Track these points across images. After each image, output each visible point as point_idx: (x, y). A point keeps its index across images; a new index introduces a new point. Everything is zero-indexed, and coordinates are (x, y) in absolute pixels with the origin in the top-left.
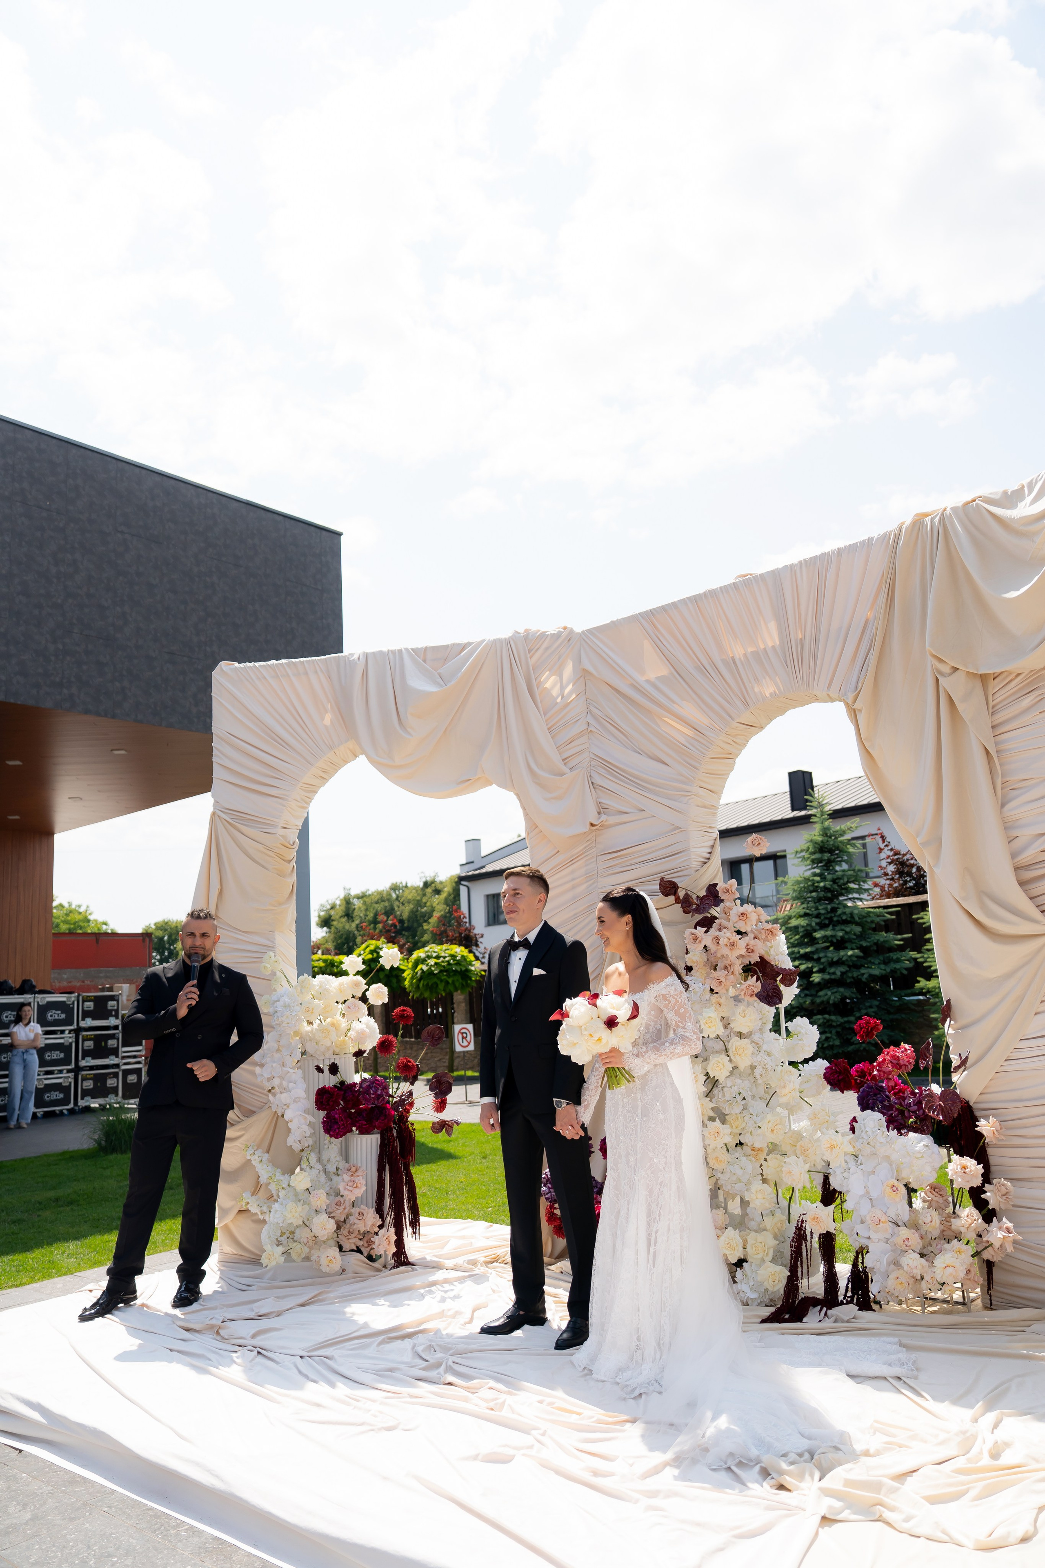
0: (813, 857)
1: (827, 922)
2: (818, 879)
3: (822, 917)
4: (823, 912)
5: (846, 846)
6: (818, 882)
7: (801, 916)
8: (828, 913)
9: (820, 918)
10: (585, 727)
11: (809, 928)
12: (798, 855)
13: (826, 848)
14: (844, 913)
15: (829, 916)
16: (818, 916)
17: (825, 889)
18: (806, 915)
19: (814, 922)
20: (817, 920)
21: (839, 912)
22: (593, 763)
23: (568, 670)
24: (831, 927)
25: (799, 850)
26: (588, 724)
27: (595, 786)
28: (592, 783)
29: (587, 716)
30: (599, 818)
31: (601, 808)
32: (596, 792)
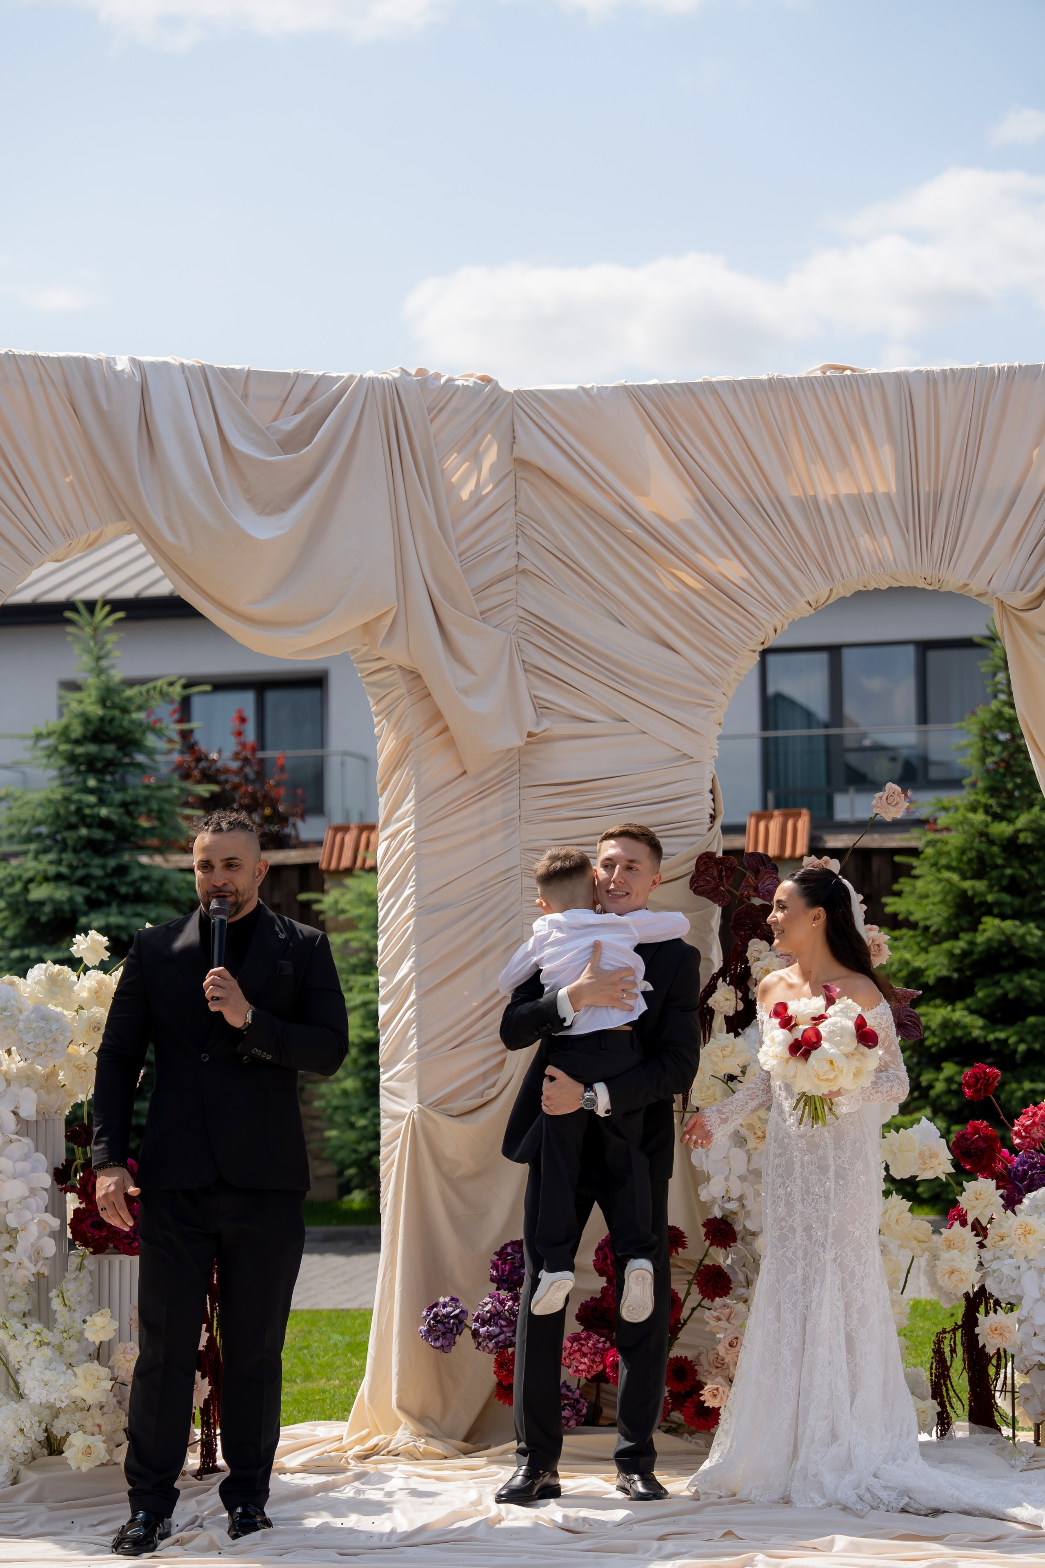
0: (80, 750)
1: (102, 896)
2: (92, 799)
3: (94, 885)
4: (98, 872)
5: (144, 733)
6: (90, 806)
7: (47, 879)
8: (107, 875)
9: (88, 886)
10: (513, 562)
11: (67, 908)
12: (44, 743)
13: (107, 734)
14: (145, 879)
15: (107, 882)
16: (83, 882)
17: (105, 824)
18: (59, 878)
19: (79, 894)
20: (86, 891)
21: (136, 874)
22: (522, 627)
23: (491, 457)
24: (114, 908)
25: (44, 731)
26: (519, 557)
27: (527, 667)
28: (523, 661)
29: (517, 543)
30: (538, 724)
31: (537, 706)
32: (527, 677)
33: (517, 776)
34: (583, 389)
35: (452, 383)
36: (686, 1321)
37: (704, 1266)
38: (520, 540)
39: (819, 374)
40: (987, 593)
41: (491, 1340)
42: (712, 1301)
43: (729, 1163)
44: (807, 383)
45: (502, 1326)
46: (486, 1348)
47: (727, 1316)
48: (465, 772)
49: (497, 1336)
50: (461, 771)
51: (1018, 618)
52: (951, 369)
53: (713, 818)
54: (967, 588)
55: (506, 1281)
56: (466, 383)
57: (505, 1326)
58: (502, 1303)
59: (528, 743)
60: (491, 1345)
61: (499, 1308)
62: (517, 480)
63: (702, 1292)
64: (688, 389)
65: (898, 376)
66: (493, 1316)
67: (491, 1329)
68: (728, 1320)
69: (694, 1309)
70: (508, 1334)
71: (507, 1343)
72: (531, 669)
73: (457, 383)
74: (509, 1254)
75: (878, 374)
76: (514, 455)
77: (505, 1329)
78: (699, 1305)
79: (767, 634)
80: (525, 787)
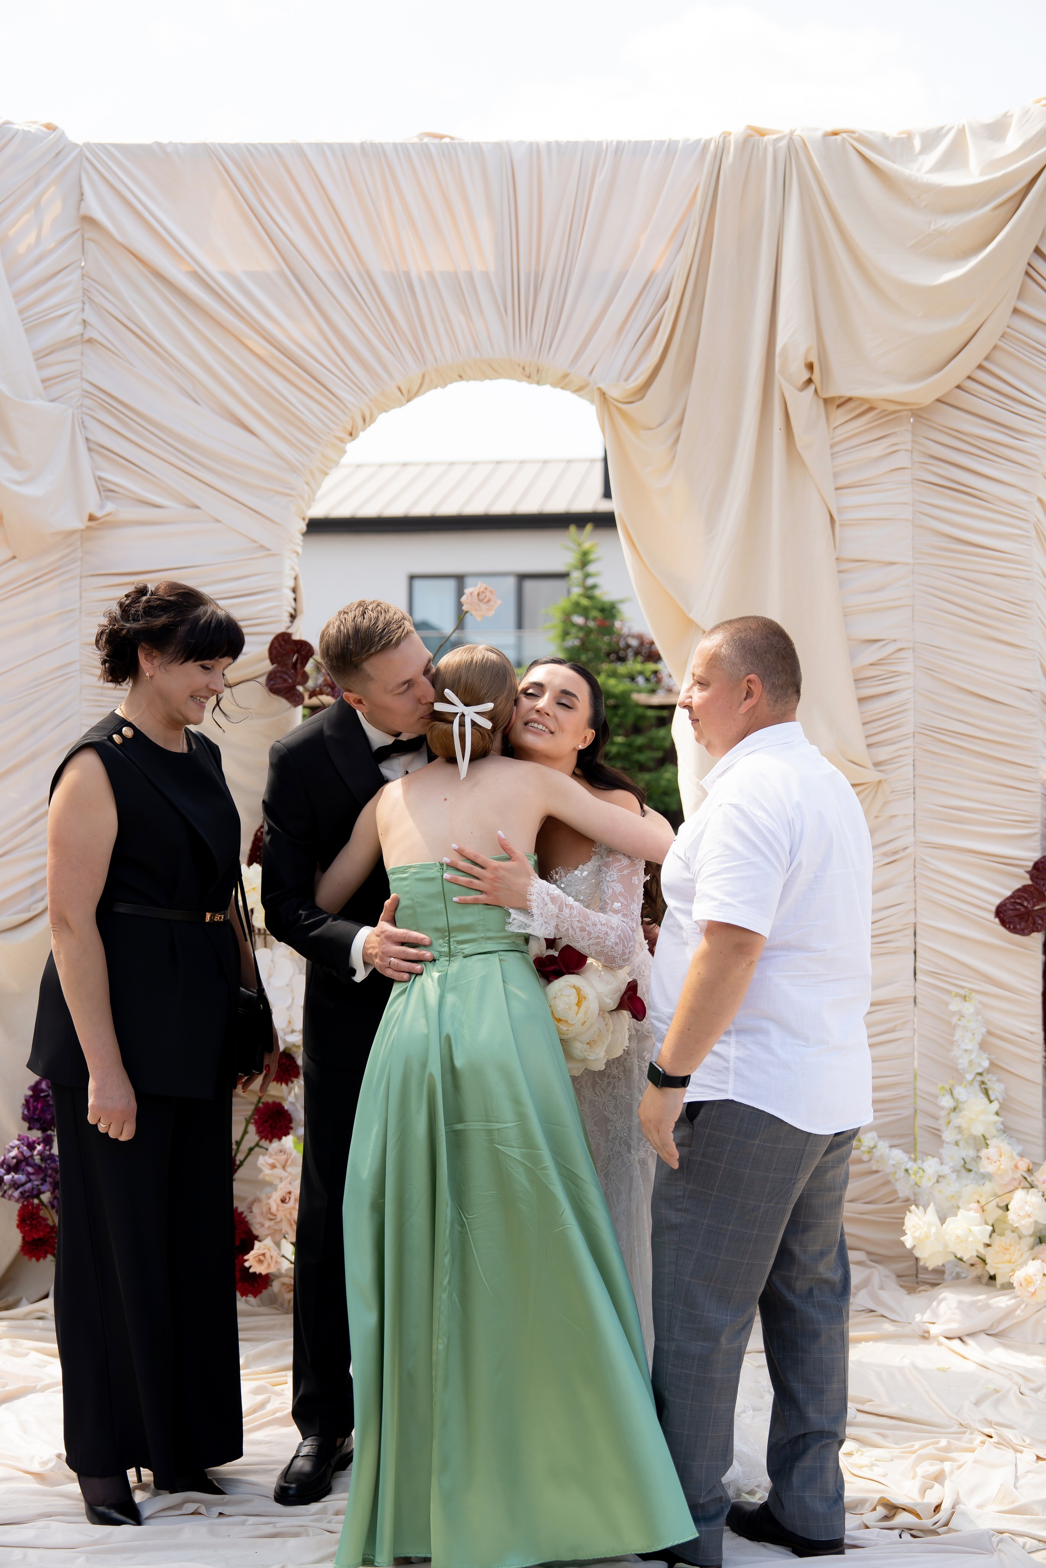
10: (77, 329)
22: (87, 402)
23: (54, 212)
26: (85, 327)
27: (92, 446)
28: (87, 439)
29: (83, 310)
30: (102, 507)
31: (101, 489)
32: (91, 457)
33: (78, 563)
34: (159, 144)
35: (11, 126)
36: (242, 1163)
37: (263, 1103)
38: (87, 307)
39: (416, 140)
40: (587, 385)
41: (17, 1189)
42: (271, 1141)
43: (292, 991)
44: (402, 149)
45: (28, 1174)
46: (12, 1198)
47: (283, 1163)
48: (14, 557)
49: (23, 1185)
50: (9, 554)
51: (620, 411)
52: (557, 142)
53: (293, 617)
54: (568, 379)
55: (38, 1120)
56: (26, 129)
57: (33, 1174)
58: (31, 1146)
59: (88, 528)
60: (17, 1194)
61: (27, 1152)
62: (86, 242)
63: (259, 1132)
64: (274, 150)
65: (498, 146)
66: (19, 1162)
67: (16, 1176)
68: (284, 1167)
69: (251, 1150)
70: (36, 1183)
71: (35, 1192)
72: (93, 447)
73: (16, 127)
74: (43, 1091)
75: (478, 143)
76: (83, 211)
77: (32, 1177)
78: (257, 1145)
79: (353, 420)
80: (86, 576)
